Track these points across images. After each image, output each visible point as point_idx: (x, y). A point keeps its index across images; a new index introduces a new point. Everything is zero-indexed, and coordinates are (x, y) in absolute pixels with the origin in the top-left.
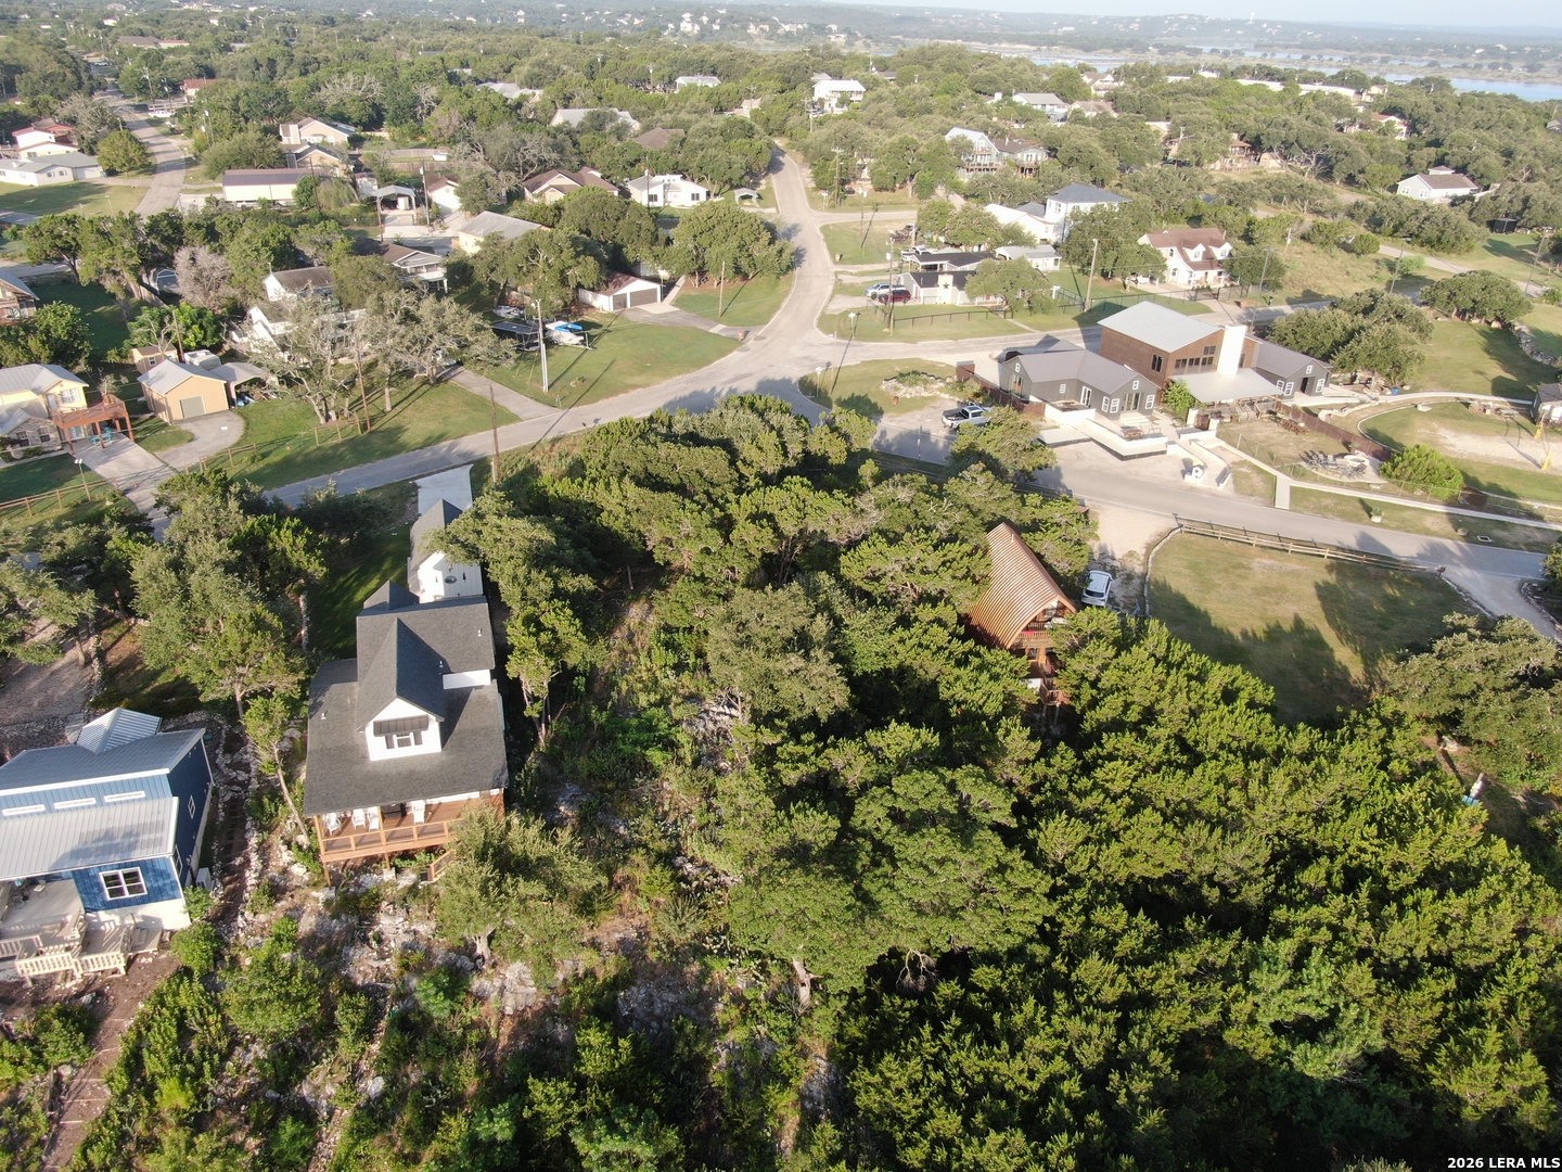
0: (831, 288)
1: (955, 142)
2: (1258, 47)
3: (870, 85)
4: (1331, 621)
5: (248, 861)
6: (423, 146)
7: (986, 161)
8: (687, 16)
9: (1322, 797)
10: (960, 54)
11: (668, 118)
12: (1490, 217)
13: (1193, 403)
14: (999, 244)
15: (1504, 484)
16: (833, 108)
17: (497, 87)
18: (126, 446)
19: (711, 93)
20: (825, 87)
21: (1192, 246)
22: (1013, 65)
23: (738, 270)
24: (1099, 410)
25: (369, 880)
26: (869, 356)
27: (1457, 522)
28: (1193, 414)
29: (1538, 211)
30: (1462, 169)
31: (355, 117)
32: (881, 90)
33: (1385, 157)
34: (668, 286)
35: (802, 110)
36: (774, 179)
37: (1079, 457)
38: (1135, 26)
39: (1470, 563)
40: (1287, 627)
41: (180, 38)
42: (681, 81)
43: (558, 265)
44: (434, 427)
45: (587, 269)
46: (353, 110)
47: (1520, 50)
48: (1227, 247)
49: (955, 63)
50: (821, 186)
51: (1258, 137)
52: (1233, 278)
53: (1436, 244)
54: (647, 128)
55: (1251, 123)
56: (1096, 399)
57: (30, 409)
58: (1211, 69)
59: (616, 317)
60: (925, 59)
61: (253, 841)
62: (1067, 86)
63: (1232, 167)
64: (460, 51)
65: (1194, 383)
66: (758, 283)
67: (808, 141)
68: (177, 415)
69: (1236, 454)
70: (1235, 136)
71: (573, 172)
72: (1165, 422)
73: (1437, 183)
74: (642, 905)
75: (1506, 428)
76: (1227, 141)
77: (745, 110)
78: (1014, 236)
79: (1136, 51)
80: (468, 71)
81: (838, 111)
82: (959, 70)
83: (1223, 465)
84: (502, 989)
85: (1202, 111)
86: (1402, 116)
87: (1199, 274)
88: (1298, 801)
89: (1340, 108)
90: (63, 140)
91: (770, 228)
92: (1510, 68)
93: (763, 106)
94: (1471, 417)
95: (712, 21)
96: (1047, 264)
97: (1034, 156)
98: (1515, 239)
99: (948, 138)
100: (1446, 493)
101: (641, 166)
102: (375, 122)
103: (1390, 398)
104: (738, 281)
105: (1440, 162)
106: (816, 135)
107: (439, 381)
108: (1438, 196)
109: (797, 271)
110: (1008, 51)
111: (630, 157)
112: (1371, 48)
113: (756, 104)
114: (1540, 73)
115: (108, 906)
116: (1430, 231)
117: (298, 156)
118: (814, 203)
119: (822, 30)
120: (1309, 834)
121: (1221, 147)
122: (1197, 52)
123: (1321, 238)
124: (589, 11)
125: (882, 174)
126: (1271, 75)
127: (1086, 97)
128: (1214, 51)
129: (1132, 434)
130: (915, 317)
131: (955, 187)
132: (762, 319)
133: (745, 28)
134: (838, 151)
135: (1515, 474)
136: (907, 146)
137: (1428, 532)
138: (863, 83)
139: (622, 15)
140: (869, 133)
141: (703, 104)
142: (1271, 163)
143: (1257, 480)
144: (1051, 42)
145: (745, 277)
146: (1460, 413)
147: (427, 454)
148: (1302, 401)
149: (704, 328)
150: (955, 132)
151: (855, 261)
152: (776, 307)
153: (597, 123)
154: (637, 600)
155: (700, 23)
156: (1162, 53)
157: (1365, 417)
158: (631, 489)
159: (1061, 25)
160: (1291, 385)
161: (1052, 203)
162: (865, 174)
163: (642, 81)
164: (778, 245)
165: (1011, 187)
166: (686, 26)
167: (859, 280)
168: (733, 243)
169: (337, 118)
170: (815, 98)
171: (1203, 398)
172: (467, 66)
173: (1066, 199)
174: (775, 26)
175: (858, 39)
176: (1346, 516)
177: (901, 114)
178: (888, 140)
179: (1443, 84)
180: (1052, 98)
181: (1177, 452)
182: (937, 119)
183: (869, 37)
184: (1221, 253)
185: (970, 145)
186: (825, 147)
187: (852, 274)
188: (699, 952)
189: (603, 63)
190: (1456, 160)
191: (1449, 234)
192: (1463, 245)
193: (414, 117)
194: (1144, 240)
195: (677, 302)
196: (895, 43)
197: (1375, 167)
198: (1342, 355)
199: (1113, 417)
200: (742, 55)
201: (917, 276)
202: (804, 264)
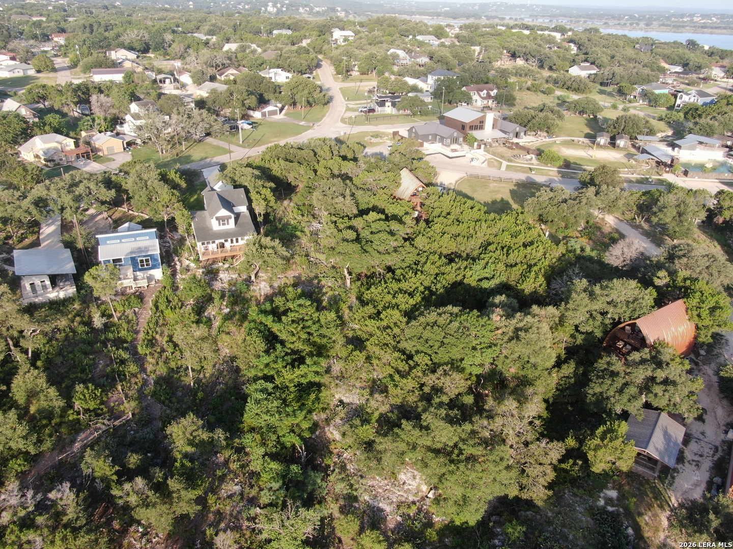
0: (345, 109)
1: (392, 55)
2: (531, 16)
3: (356, 33)
4: (513, 198)
5: (176, 264)
6: (169, 60)
7: (405, 62)
8: (270, 4)
9: (496, 230)
10: (395, 19)
11: (273, 47)
12: (601, 81)
13: (476, 140)
14: (409, 92)
15: (578, 162)
16: (341, 42)
17: (196, 35)
18: (90, 163)
19: (289, 37)
20: (337, 34)
21: (482, 91)
22: (417, 24)
23: (308, 102)
24: (443, 144)
25: (215, 266)
26: (360, 130)
27: (559, 172)
28: (476, 144)
29: (618, 78)
30: (593, 63)
31: (138, 48)
32: (361, 35)
33: (564, 59)
34: (281, 110)
35: (329, 43)
36: (318, 70)
37: (435, 158)
38: (477, 8)
39: (560, 182)
40: (498, 200)
41: (41, 15)
42: (275, 32)
43: (241, 98)
44: (203, 155)
45: (252, 101)
46: (137, 45)
47: (644, 17)
48: (495, 91)
49: (393, 23)
50: (338, 73)
51: (515, 52)
52: (498, 103)
53: (577, 90)
54: (265, 51)
55: (512, 46)
56: (442, 140)
57: (55, 149)
58: (503, 26)
59: (263, 120)
60: (380, 22)
61: (176, 259)
62: (439, 33)
63: (504, 63)
64: (175, 20)
65: (476, 134)
66: (316, 109)
67: (332, 55)
68: (106, 153)
69: (489, 156)
70: (505, 51)
71: (237, 68)
72: (466, 147)
73: (583, 69)
74: (299, 268)
75: (585, 147)
76: (501, 53)
77: (305, 43)
78: (415, 89)
79: (476, 19)
80: (180, 29)
81: (343, 44)
82: (394, 26)
83: (484, 159)
84: (260, 289)
85: (494, 42)
86: (575, 43)
87: (485, 102)
88: (489, 231)
89: (550, 41)
90: (13, 59)
91: (320, 87)
92: (638, 24)
93: (311, 42)
94: (574, 144)
95: (282, 6)
96: (428, 100)
97: (424, 60)
98: (609, 89)
99: (389, 53)
100: (558, 165)
101: (264, 66)
102: (146, 50)
103: (548, 140)
104: (309, 108)
105: (586, 61)
106: (335, 53)
107: (200, 141)
108: (584, 74)
109: (331, 104)
110: (417, 18)
111: (259, 62)
112: (580, 16)
113: (309, 41)
114: (651, 27)
115: (140, 270)
116: (575, 86)
117: (120, 63)
118: (336, 80)
119: (333, 10)
120: (492, 239)
121: (498, 55)
122: (503, 19)
123: (534, 89)
124: (223, 2)
125: (363, 68)
126: (527, 28)
127: (447, 37)
128: (511, 18)
129: (455, 150)
130: (377, 118)
131: (393, 73)
132: (319, 120)
133: (298, 9)
134: (345, 58)
135: (582, 159)
136: (372, 56)
137: (550, 175)
138: (354, 32)
139: (240, 4)
140: (357, 52)
141: (286, 41)
142: (520, 62)
143: (496, 163)
144: (438, 15)
145: (311, 106)
146: (571, 144)
147: (203, 163)
148: (515, 140)
149: (296, 122)
150: (392, 51)
151: (353, 100)
152: (324, 116)
153: (243, 49)
154: (285, 199)
155: (277, 7)
156: (488, 19)
157: (537, 145)
158: (282, 162)
159: (444, 7)
160: (511, 135)
161: (430, 77)
162: (356, 68)
163: (258, 32)
164: (323, 93)
165: (414, 71)
166: (270, 9)
167: (356, 106)
168: (306, 92)
169: (131, 49)
170: (334, 39)
171: (479, 138)
172: (179, 27)
173: (434, 75)
174: (312, 9)
175: (350, 14)
176: (523, 172)
177: (370, 44)
178: (365, 54)
179: (596, 30)
180: (433, 37)
181: (469, 156)
182: (385, 45)
183: (355, 13)
184: (494, 93)
185: (398, 56)
186: (339, 57)
187: (352, 104)
188: (317, 277)
189: (240, 25)
190: (591, 60)
191: (582, 86)
192: (587, 90)
193: (163, 47)
194: (464, 89)
195: (285, 115)
196: (367, 16)
197: (560, 63)
198: (530, 124)
199: (448, 146)
200: (301, 21)
201: (377, 103)
202: (334, 101)
